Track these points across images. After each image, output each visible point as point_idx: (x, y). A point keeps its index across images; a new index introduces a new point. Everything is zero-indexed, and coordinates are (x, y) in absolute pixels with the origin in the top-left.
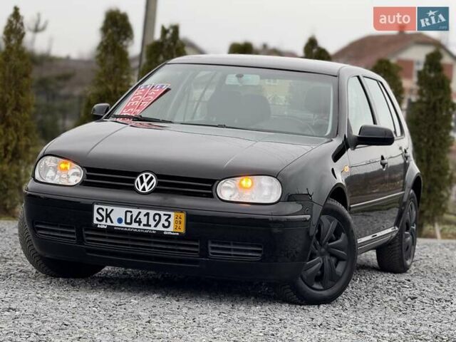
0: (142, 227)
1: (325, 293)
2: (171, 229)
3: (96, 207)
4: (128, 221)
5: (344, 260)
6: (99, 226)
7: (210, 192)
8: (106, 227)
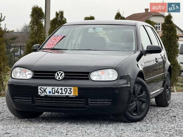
0: (59, 94)
1: (138, 117)
2: (72, 94)
3: (39, 87)
4: (54, 92)
5: (145, 102)
6: (41, 95)
7: (88, 77)
8: (44, 96)
